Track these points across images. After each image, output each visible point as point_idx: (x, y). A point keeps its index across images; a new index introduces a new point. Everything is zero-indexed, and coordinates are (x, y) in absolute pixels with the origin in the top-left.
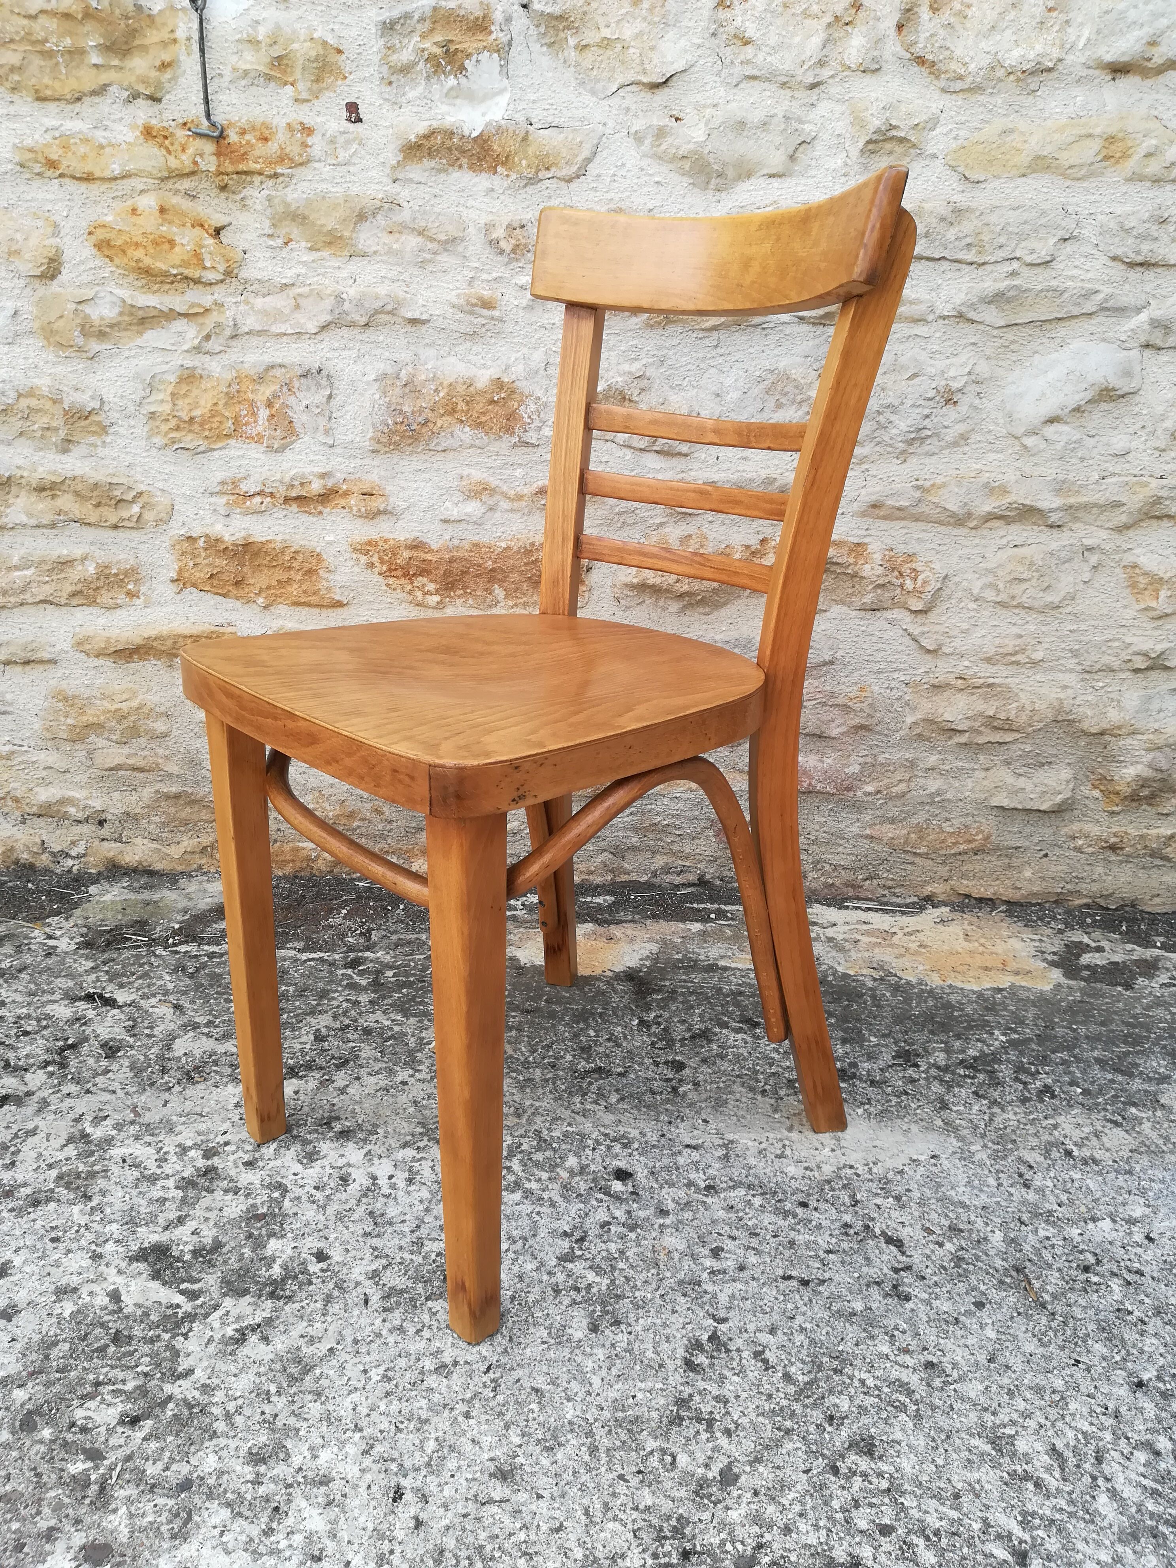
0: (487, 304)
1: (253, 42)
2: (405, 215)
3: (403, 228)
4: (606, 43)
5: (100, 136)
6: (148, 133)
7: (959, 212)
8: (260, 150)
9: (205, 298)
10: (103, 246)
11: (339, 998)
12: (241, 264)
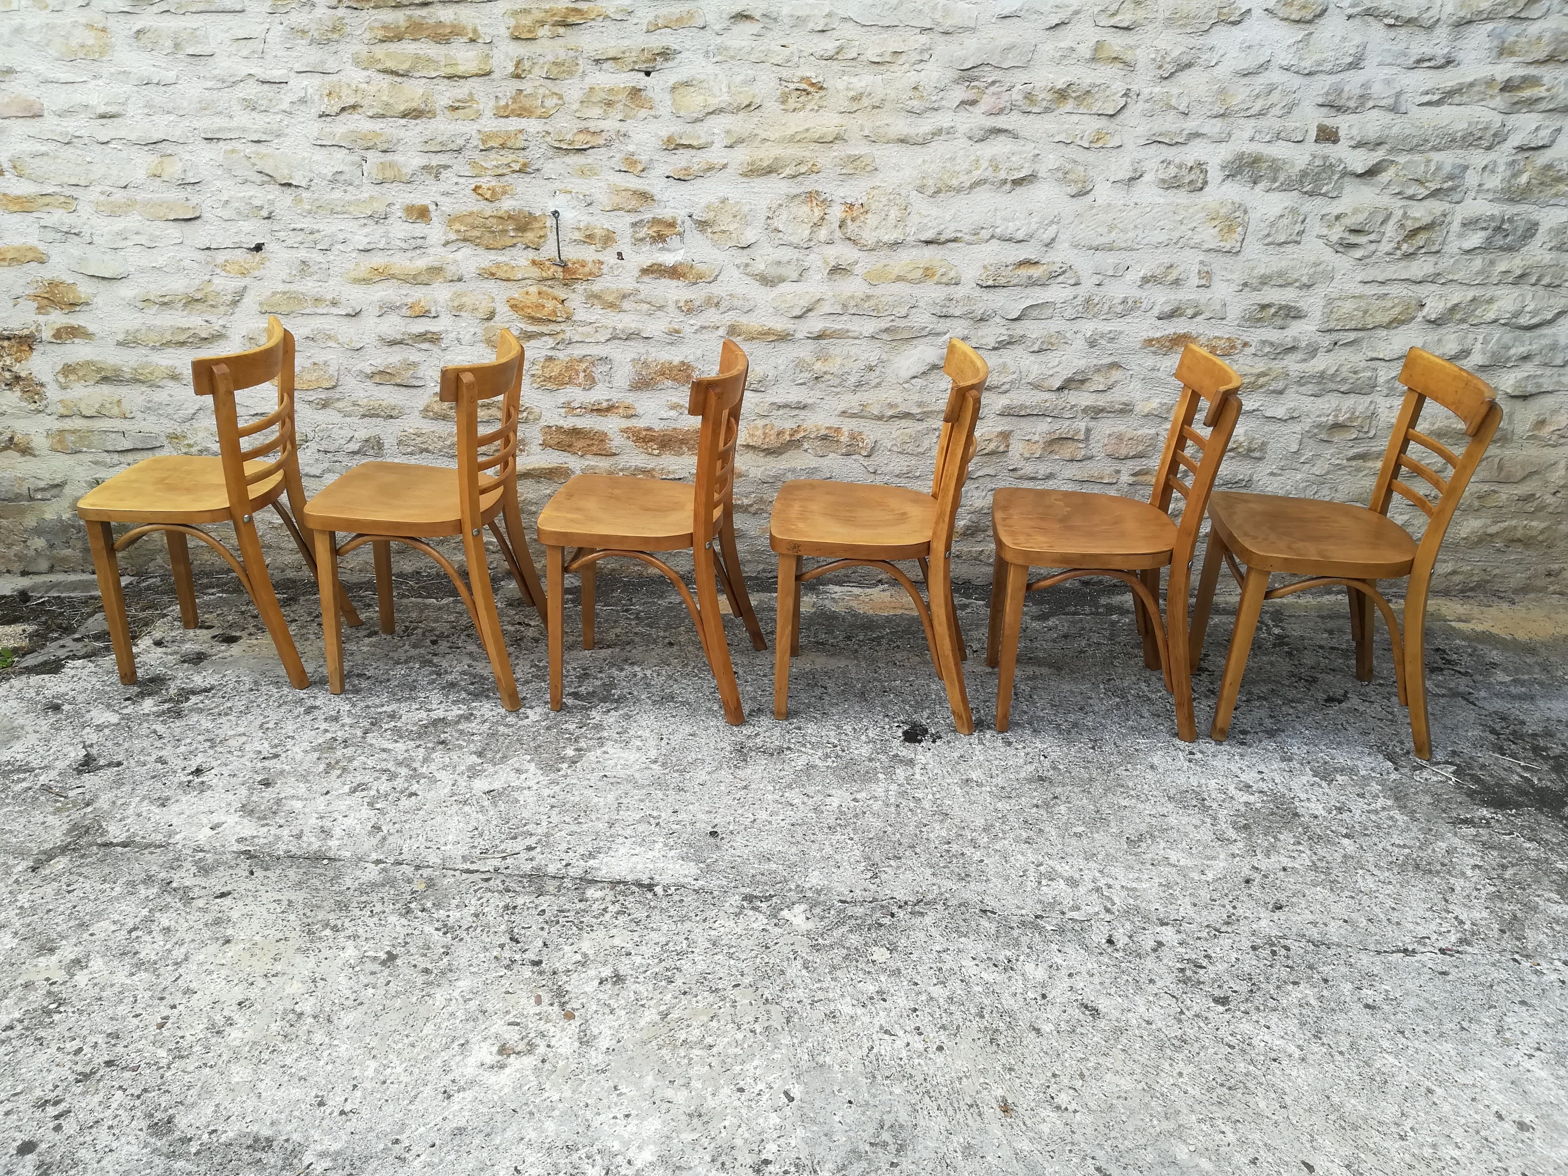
0: (677, 332)
1: (579, 229)
2: (642, 296)
3: (642, 301)
4: (724, 232)
5: (513, 263)
6: (534, 262)
7: (869, 297)
8: (581, 270)
9: (558, 328)
10: (514, 307)
11: (623, 623)
12: (573, 314)
